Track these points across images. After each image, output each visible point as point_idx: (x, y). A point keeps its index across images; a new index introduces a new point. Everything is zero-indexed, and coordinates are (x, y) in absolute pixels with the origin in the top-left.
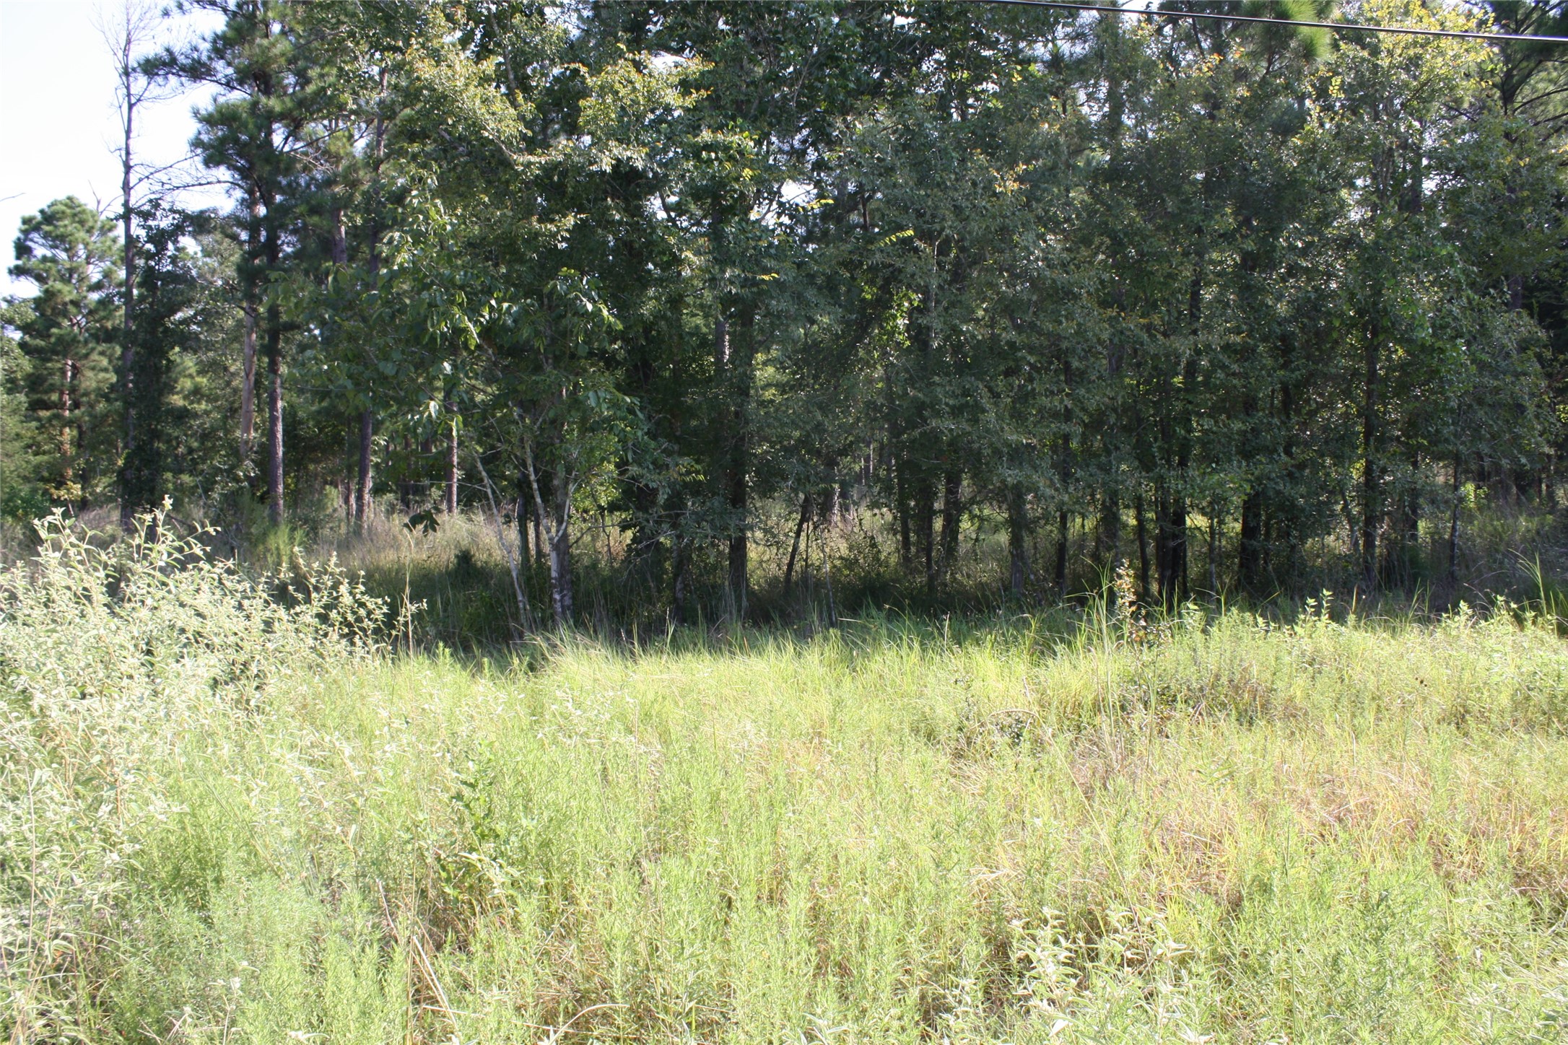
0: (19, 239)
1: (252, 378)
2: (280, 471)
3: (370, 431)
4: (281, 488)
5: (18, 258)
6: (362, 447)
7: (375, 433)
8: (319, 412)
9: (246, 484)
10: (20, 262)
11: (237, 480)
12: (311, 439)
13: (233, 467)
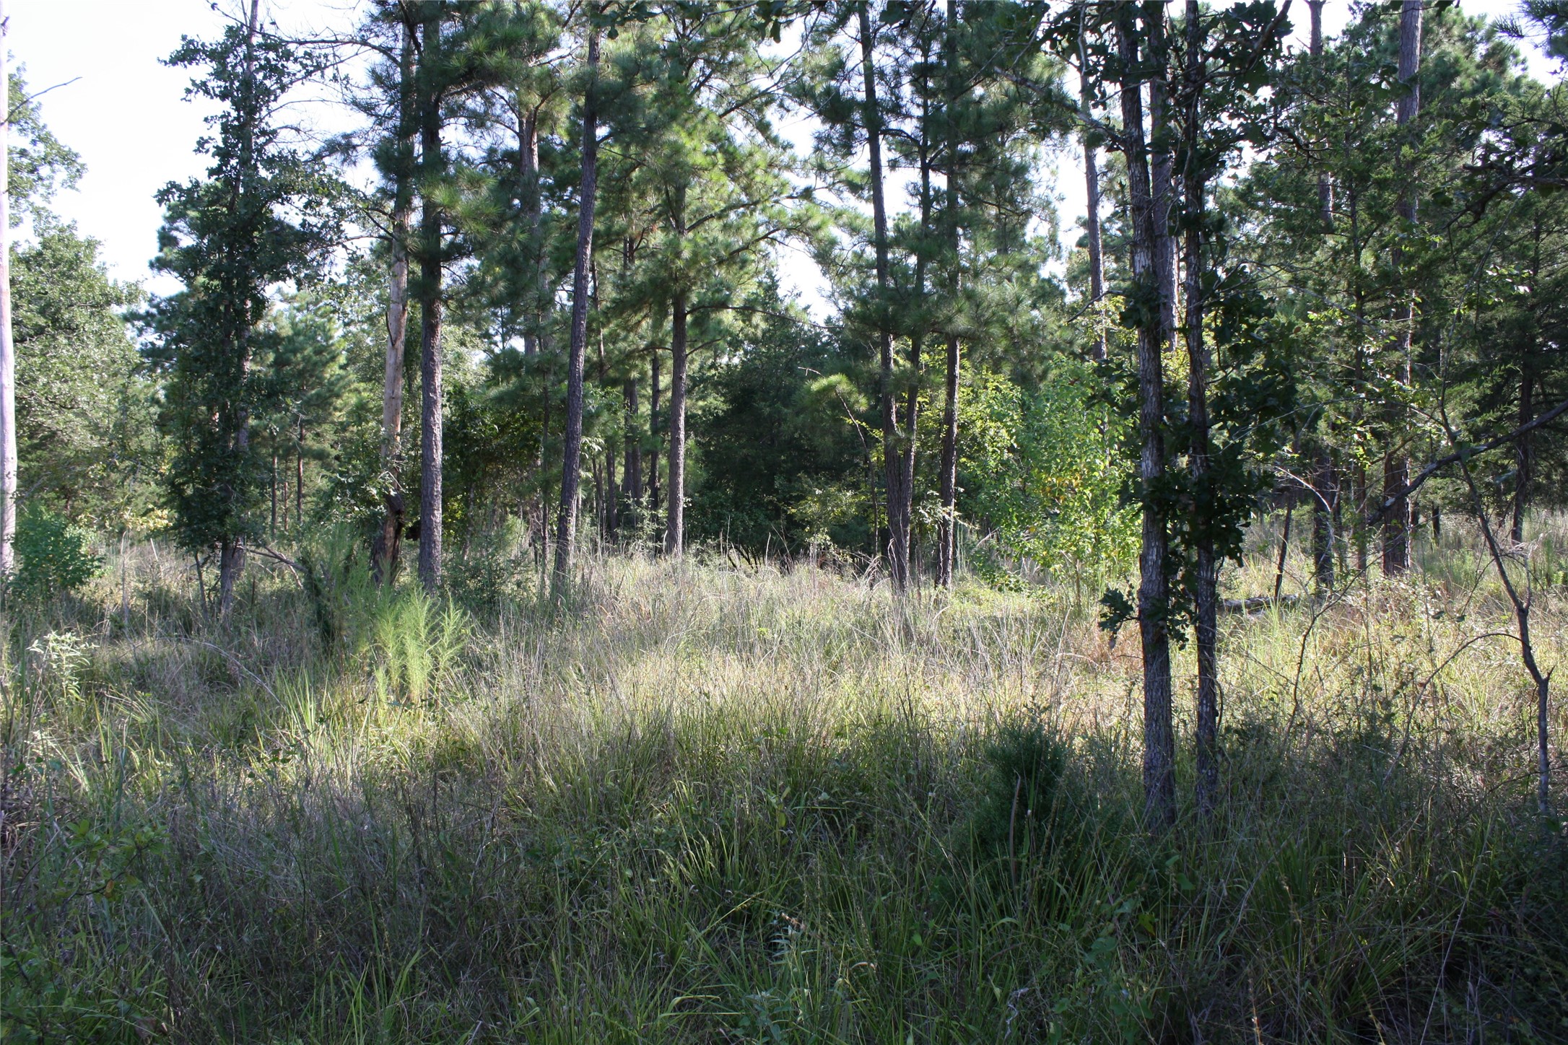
0: (163, 228)
1: (400, 346)
2: (438, 487)
3: (579, 426)
4: (438, 516)
5: (161, 250)
6: (568, 453)
7: (587, 432)
8: (500, 399)
9: (382, 508)
10: (161, 254)
11: (370, 502)
12: (487, 441)
13: (362, 480)
